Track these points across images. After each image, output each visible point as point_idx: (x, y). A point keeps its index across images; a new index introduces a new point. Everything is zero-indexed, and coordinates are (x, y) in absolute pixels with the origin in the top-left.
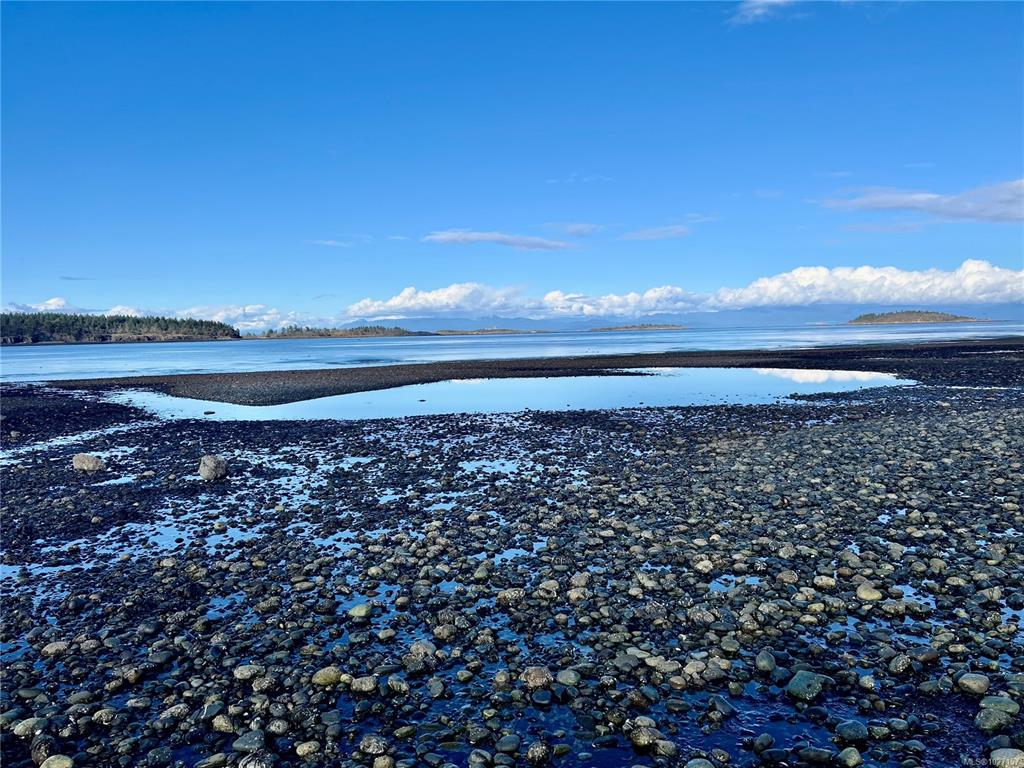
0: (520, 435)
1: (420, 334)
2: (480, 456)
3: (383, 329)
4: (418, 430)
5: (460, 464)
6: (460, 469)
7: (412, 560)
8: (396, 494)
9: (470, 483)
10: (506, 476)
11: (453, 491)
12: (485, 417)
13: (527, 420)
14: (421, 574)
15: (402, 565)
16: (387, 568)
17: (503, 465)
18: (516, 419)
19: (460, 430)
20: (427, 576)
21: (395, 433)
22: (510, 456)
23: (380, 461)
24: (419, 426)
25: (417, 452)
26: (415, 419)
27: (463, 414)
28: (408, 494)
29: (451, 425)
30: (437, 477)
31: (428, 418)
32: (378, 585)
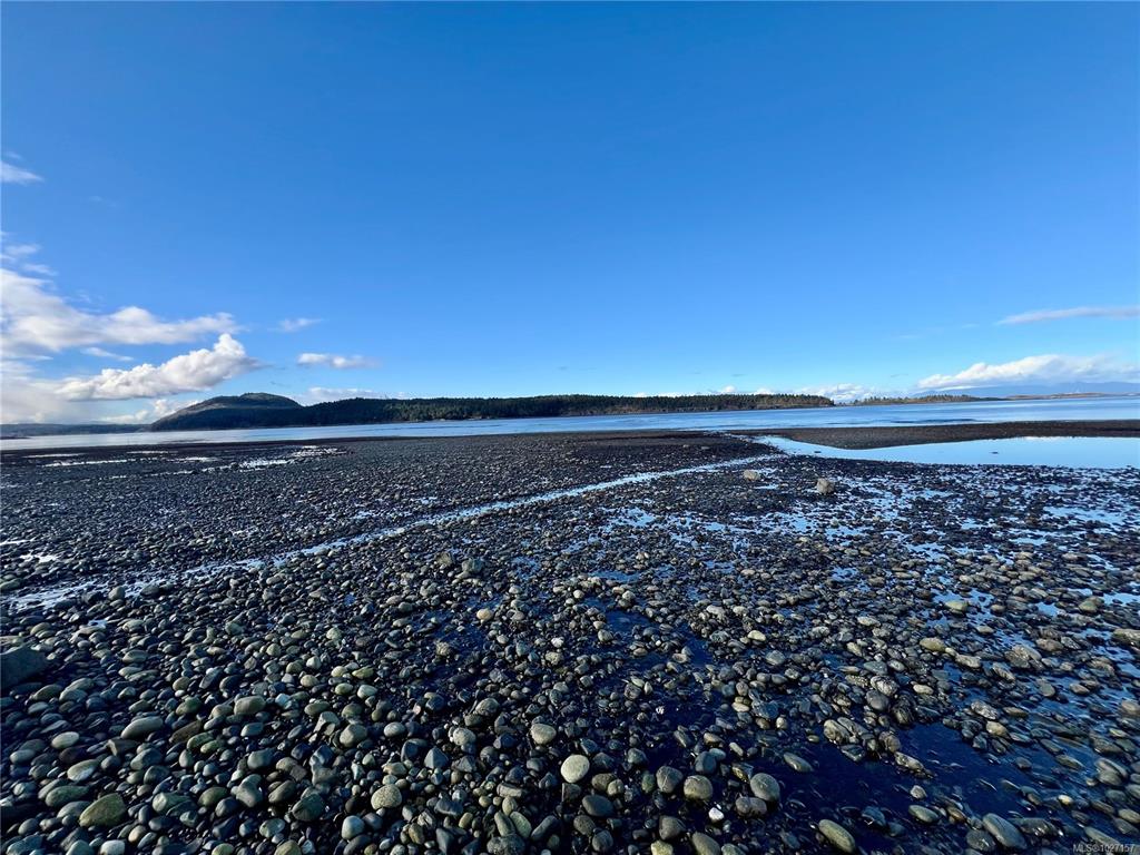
0: (1122, 490)
1: (988, 399)
2: (1071, 505)
3: (951, 397)
4: (992, 476)
5: (1046, 509)
6: (1046, 512)
7: (1003, 579)
8: (978, 523)
9: (1060, 527)
10: (1108, 526)
11: (1041, 530)
12: (1071, 470)
13: (1130, 477)
14: (1015, 592)
15: (992, 580)
16: (978, 579)
17: (1103, 515)
18: (1116, 475)
19: (1041, 480)
20: (1022, 594)
21: (970, 476)
22: (1110, 508)
23: (958, 496)
24: (995, 472)
25: (995, 493)
26: (989, 467)
27: (1043, 467)
28: (990, 526)
29: (1030, 474)
30: (1021, 516)
31: (1003, 467)
32: (970, 590)
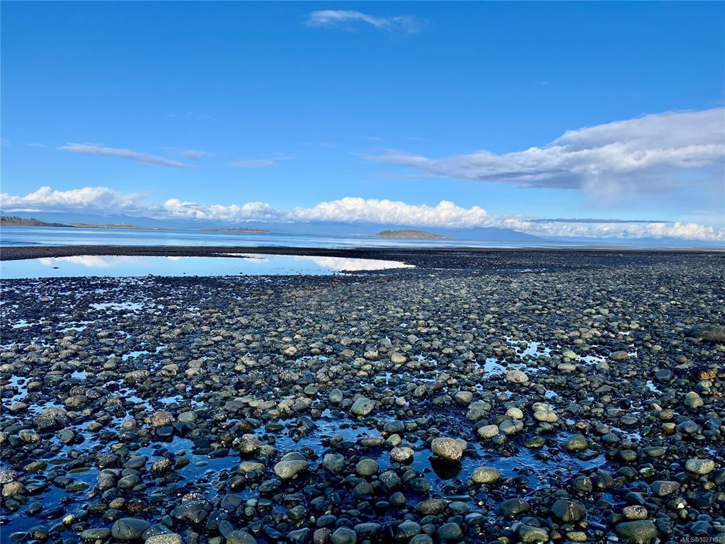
0: (144, 289)
1: (55, 225)
2: (109, 301)
3: (20, 219)
4: (51, 286)
5: (91, 305)
6: (91, 308)
7: (44, 360)
8: (29, 323)
9: (99, 316)
10: (132, 311)
11: (84, 320)
12: (114, 278)
13: (150, 281)
14: (53, 368)
15: (34, 363)
16: (19, 366)
17: (130, 305)
18: (141, 280)
19: (91, 286)
20: (59, 368)
21: (29, 287)
22: (136, 300)
23: (14, 303)
24: (54, 283)
25: (51, 298)
26: (48, 279)
27: (93, 277)
28: (41, 323)
29: (84, 283)
30: (70, 312)
31: (61, 278)
32: (10, 377)
